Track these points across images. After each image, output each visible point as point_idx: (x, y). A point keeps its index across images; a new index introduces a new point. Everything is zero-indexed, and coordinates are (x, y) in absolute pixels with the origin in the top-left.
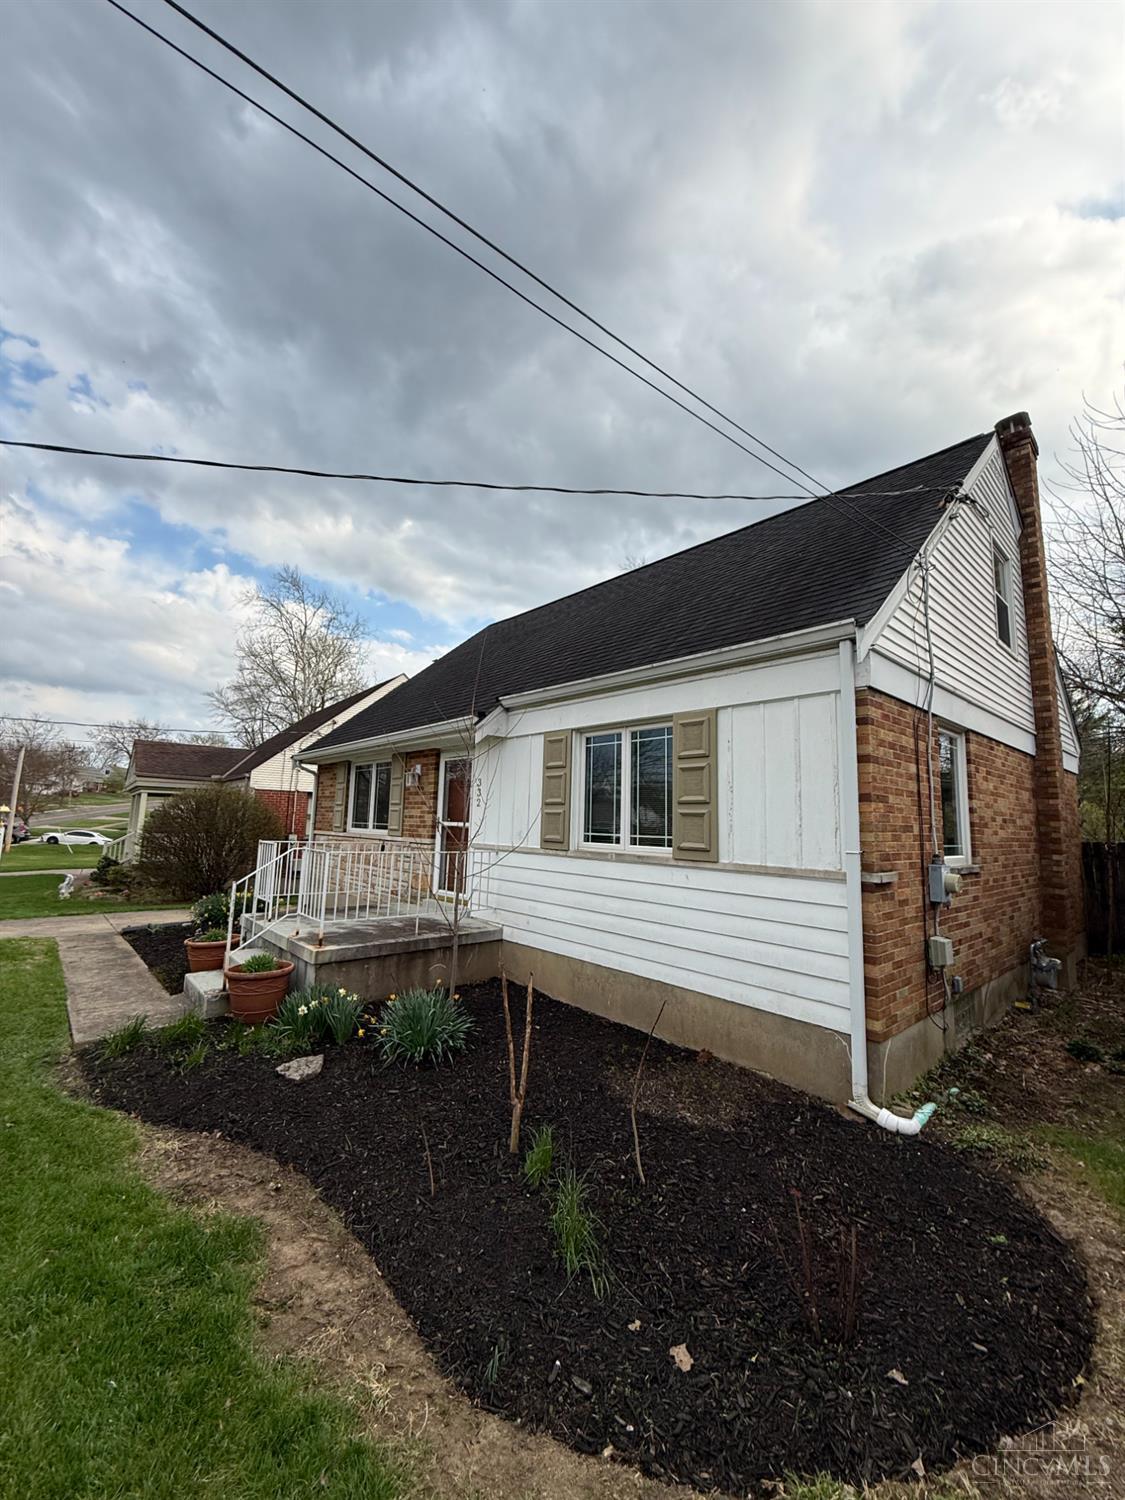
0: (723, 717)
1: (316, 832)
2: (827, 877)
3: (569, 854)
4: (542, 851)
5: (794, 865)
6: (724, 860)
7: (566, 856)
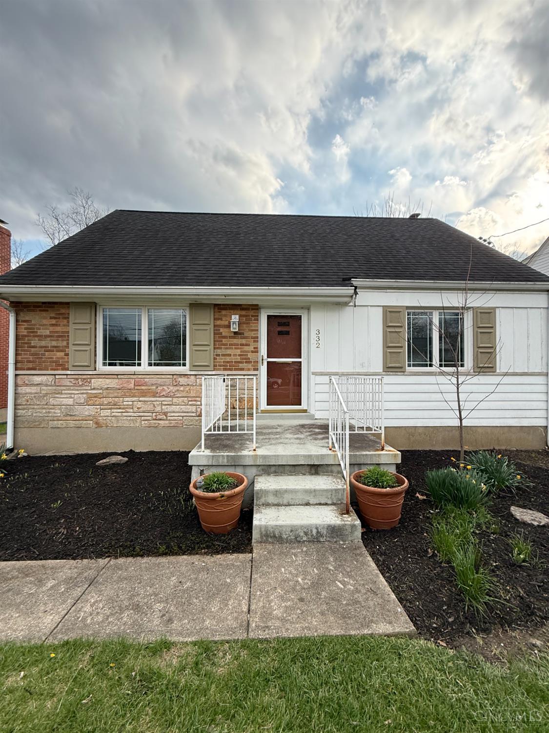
1: (18, 372)
2: (539, 374)
3: (406, 373)
4: (384, 373)
5: (527, 371)
6: (497, 370)
7: (403, 375)
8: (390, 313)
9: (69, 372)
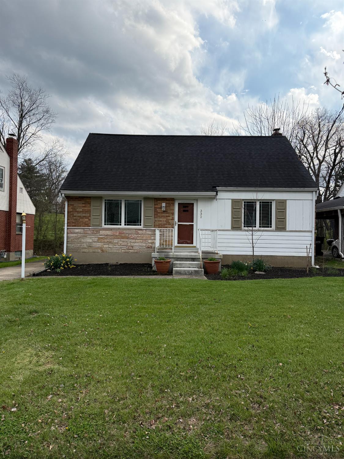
0: (287, 201)
1: (69, 227)
2: (308, 231)
3: (242, 230)
4: (231, 230)
5: (302, 230)
6: (287, 229)
7: (241, 231)
8: (235, 202)
9: (90, 228)
